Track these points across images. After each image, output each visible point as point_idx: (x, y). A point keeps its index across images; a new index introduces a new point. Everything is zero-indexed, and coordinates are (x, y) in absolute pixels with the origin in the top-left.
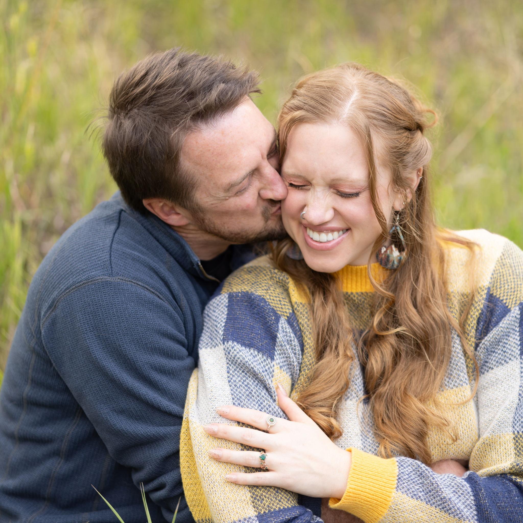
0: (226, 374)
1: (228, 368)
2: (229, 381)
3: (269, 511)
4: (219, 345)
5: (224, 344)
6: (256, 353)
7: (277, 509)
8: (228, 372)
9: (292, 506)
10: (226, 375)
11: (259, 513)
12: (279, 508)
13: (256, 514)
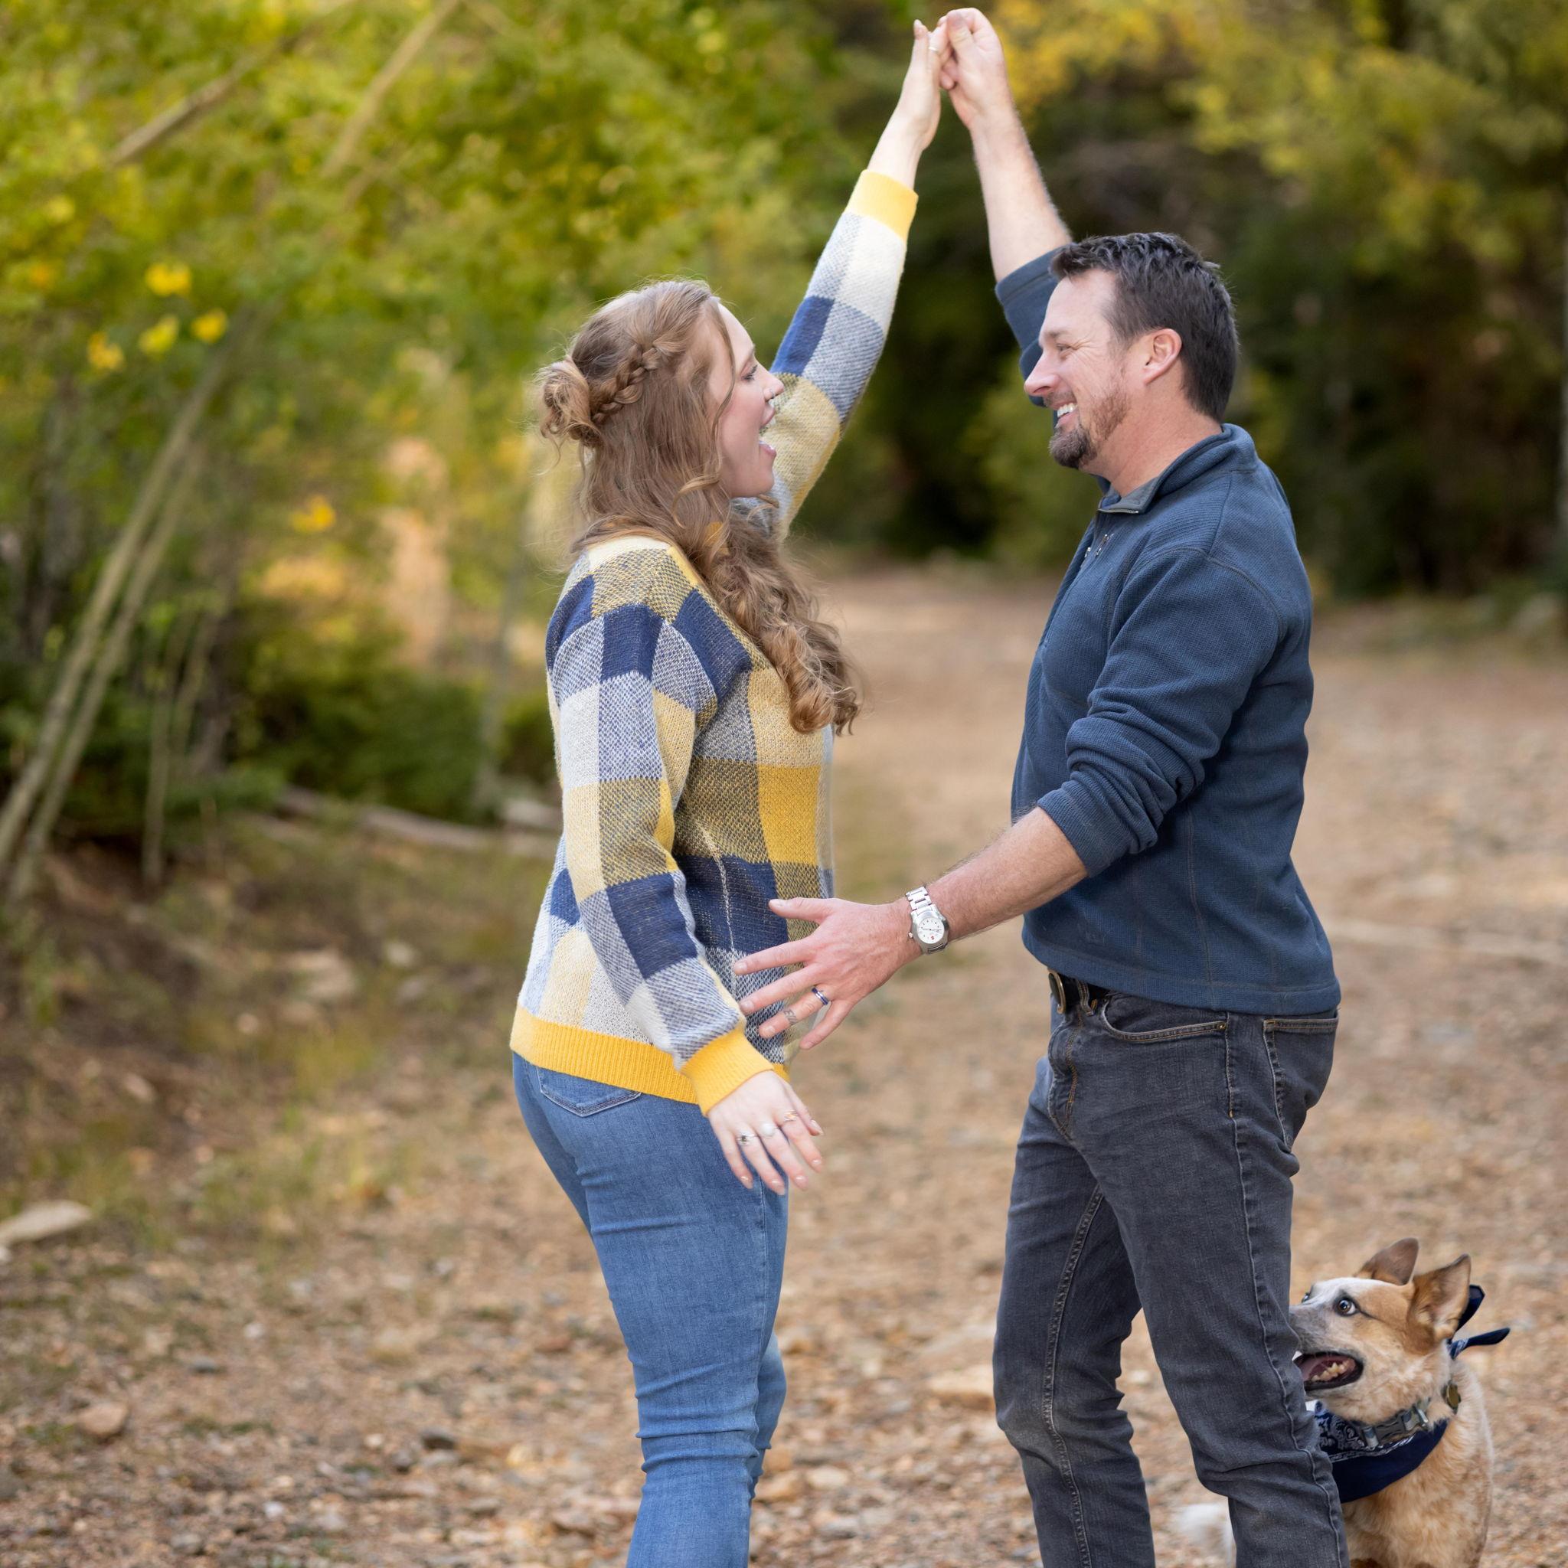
0: (598, 720)
1: (600, 713)
2: (600, 730)
3: (620, 883)
4: (594, 685)
5: (601, 683)
6: (637, 674)
7: (628, 880)
8: (600, 719)
9: (648, 875)
10: (597, 722)
11: (609, 886)
12: (631, 879)
13: (606, 887)
